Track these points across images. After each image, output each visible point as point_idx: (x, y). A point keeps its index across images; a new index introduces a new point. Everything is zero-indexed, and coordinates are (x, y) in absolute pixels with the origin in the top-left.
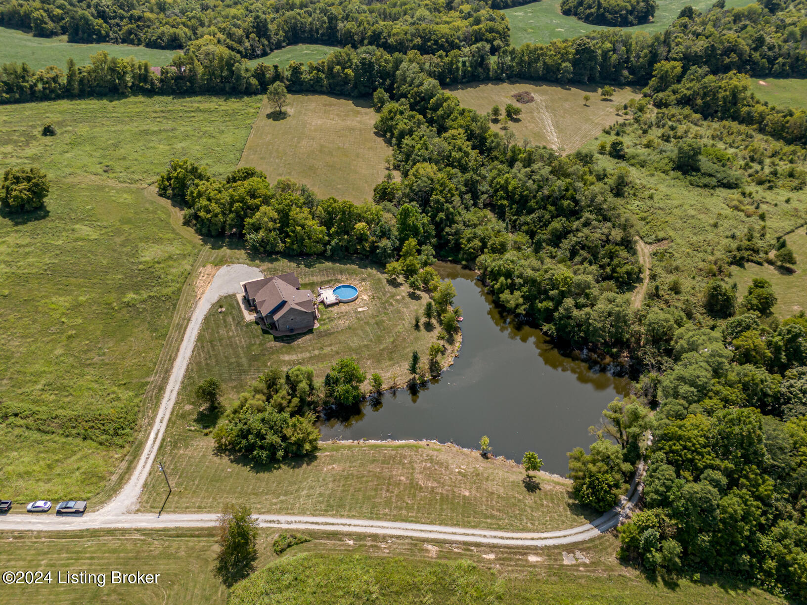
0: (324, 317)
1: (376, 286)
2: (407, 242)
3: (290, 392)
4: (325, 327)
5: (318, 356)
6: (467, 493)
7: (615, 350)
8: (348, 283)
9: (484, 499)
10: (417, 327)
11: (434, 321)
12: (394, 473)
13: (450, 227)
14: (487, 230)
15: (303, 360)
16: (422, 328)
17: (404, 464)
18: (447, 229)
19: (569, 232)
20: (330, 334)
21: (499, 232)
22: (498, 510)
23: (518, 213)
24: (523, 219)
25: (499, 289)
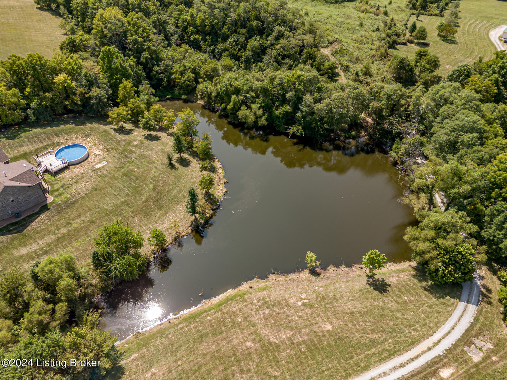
0: (56, 187)
1: (105, 138)
2: (121, 85)
3: (48, 296)
4: (63, 197)
5: (68, 234)
6: (329, 327)
7: (353, 133)
8: (70, 143)
9: (350, 325)
10: (172, 166)
11: (185, 156)
12: (235, 342)
13: (158, 65)
14: (194, 61)
15: (49, 245)
16: (177, 165)
17: (239, 324)
18: (156, 68)
19: (266, 48)
20: (73, 203)
21: (206, 60)
22: (373, 331)
23: (214, 43)
24: (220, 46)
25: (233, 109)
